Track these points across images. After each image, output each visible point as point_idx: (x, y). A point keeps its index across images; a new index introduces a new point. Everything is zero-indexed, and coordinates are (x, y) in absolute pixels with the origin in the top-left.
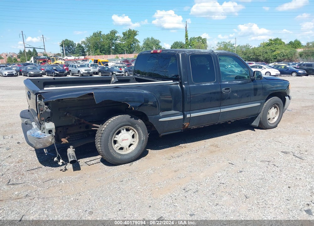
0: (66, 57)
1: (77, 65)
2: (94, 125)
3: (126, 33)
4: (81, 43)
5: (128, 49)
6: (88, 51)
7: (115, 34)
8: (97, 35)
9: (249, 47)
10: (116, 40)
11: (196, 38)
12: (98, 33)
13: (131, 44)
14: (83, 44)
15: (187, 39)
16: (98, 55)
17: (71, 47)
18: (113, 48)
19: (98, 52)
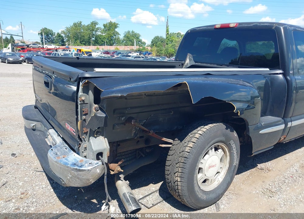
0: (46, 46)
1: (60, 54)
2: (165, 139)
3: (107, 25)
4: (61, 33)
5: (108, 41)
6: (68, 41)
7: (95, 25)
8: (77, 25)
9: (227, 45)
10: (96, 31)
11: (175, 34)
12: (78, 23)
13: (111, 37)
14: (63, 34)
15: (168, 34)
16: (78, 45)
17: (50, 36)
18: (94, 39)
19: (78, 43)
